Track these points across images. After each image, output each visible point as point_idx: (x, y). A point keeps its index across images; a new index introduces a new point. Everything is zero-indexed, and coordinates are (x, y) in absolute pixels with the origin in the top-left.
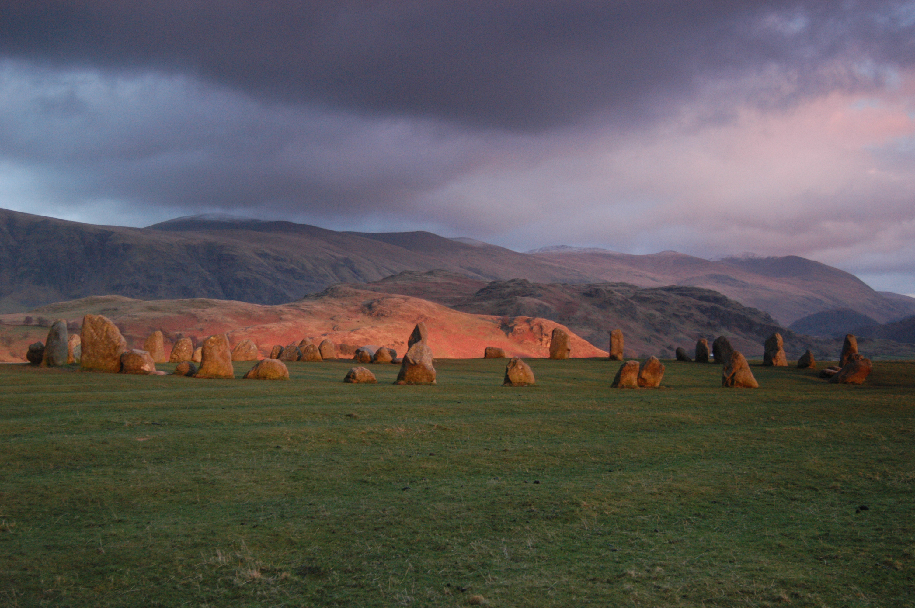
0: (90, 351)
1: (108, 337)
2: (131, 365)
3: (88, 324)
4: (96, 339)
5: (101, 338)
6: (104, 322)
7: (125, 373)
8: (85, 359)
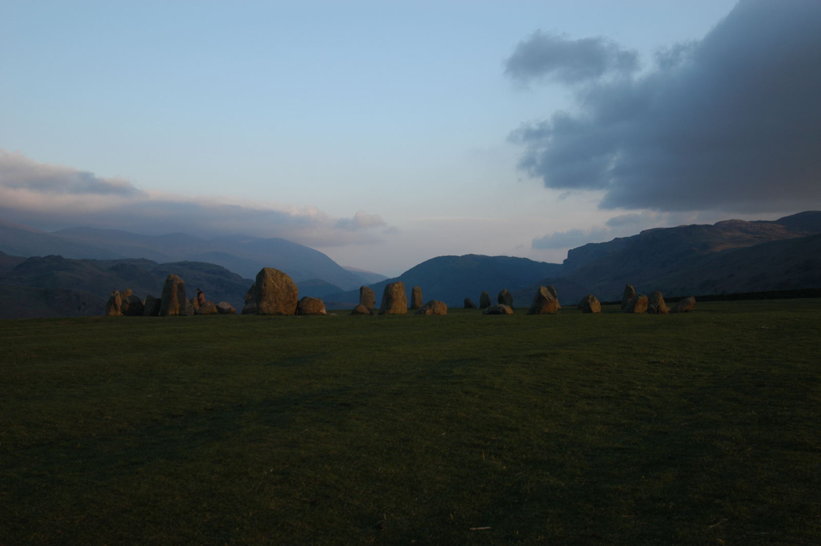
0: (271, 298)
1: (288, 286)
2: (312, 309)
4: (277, 289)
5: (281, 288)
7: (303, 315)
8: (265, 306)
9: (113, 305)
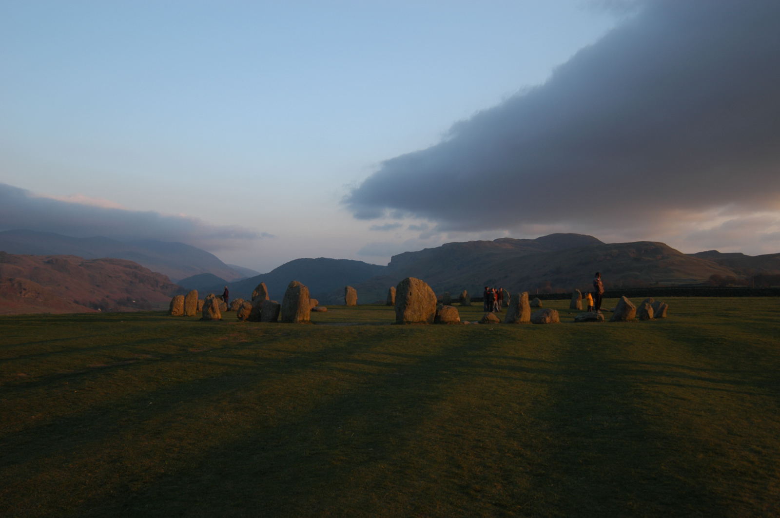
0: (416, 307)
1: (429, 296)
3: (413, 285)
4: (421, 298)
7: (446, 324)
8: (409, 314)
9: (210, 308)
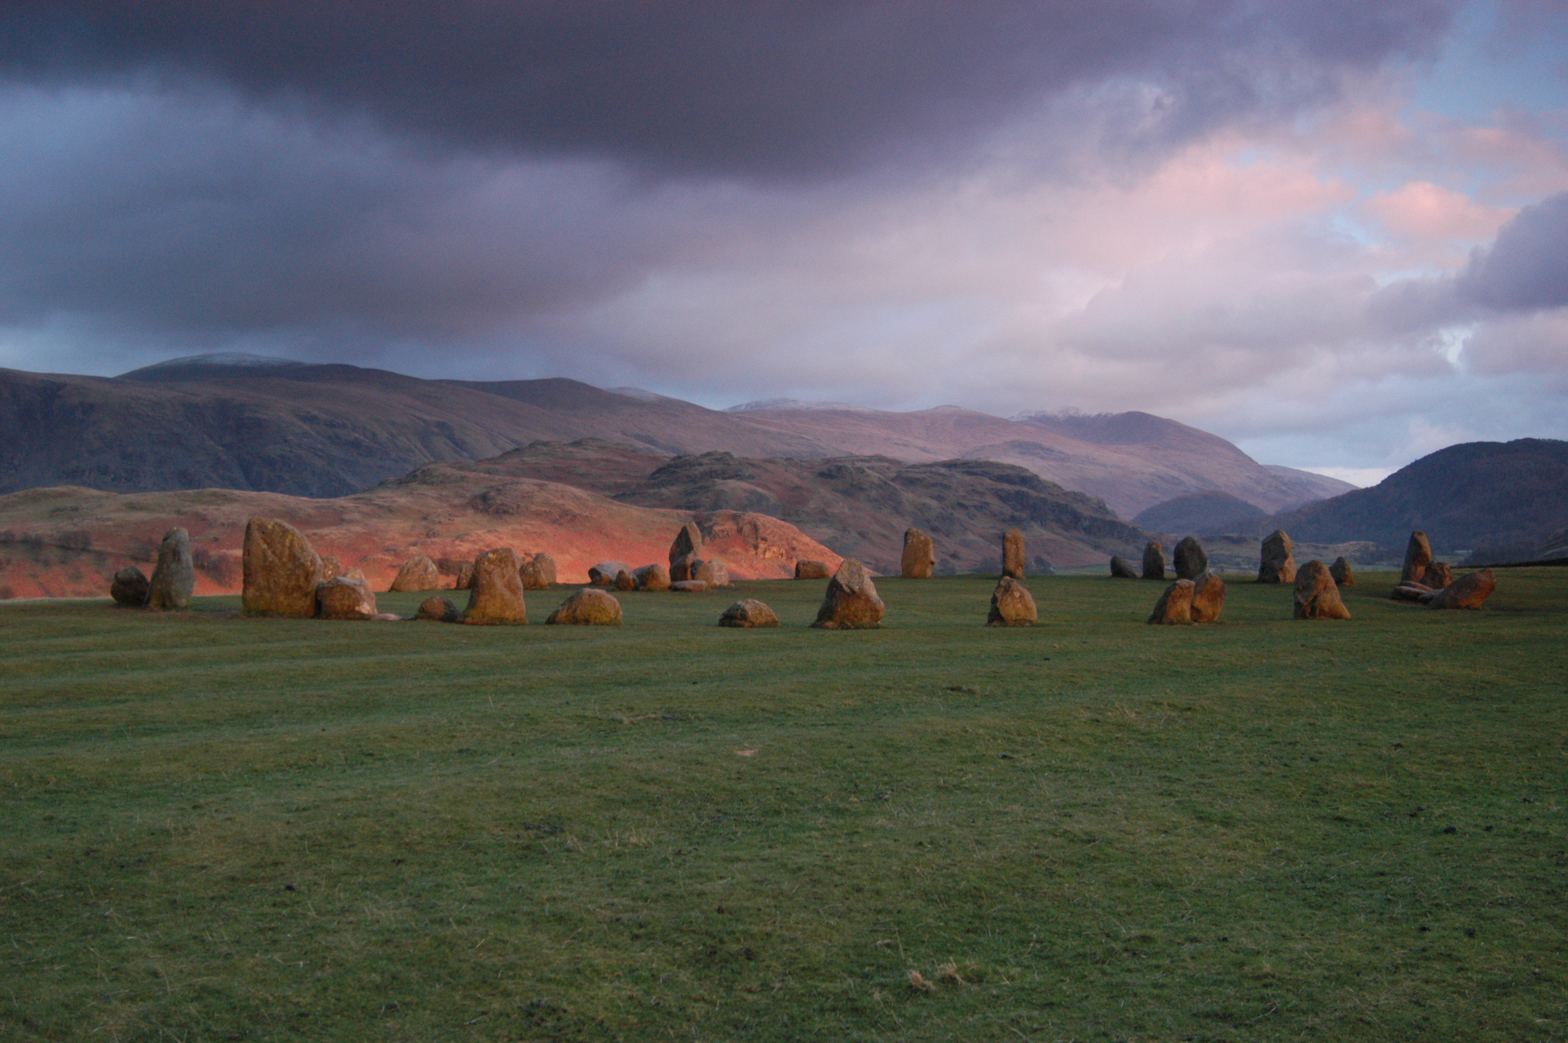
0: (260, 580)
1: (293, 557)
2: (338, 604)
3: (256, 535)
4: (272, 562)
5: (280, 559)
6: (285, 532)
7: (327, 618)
